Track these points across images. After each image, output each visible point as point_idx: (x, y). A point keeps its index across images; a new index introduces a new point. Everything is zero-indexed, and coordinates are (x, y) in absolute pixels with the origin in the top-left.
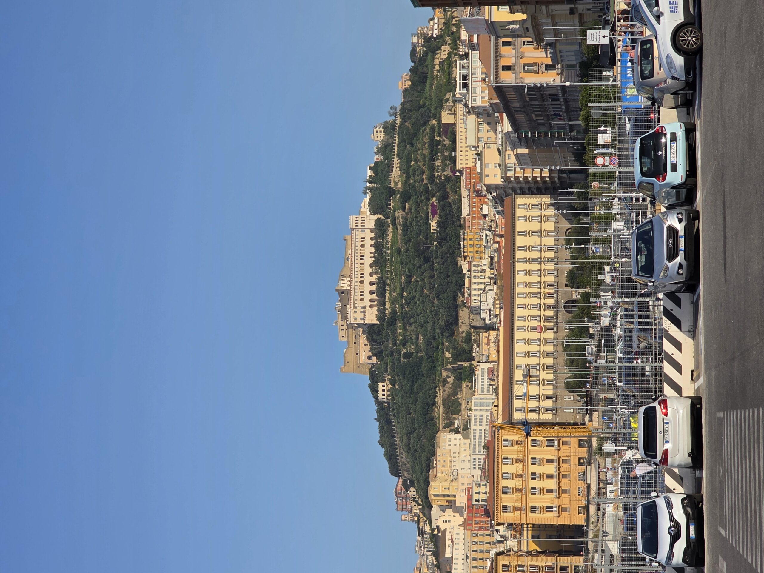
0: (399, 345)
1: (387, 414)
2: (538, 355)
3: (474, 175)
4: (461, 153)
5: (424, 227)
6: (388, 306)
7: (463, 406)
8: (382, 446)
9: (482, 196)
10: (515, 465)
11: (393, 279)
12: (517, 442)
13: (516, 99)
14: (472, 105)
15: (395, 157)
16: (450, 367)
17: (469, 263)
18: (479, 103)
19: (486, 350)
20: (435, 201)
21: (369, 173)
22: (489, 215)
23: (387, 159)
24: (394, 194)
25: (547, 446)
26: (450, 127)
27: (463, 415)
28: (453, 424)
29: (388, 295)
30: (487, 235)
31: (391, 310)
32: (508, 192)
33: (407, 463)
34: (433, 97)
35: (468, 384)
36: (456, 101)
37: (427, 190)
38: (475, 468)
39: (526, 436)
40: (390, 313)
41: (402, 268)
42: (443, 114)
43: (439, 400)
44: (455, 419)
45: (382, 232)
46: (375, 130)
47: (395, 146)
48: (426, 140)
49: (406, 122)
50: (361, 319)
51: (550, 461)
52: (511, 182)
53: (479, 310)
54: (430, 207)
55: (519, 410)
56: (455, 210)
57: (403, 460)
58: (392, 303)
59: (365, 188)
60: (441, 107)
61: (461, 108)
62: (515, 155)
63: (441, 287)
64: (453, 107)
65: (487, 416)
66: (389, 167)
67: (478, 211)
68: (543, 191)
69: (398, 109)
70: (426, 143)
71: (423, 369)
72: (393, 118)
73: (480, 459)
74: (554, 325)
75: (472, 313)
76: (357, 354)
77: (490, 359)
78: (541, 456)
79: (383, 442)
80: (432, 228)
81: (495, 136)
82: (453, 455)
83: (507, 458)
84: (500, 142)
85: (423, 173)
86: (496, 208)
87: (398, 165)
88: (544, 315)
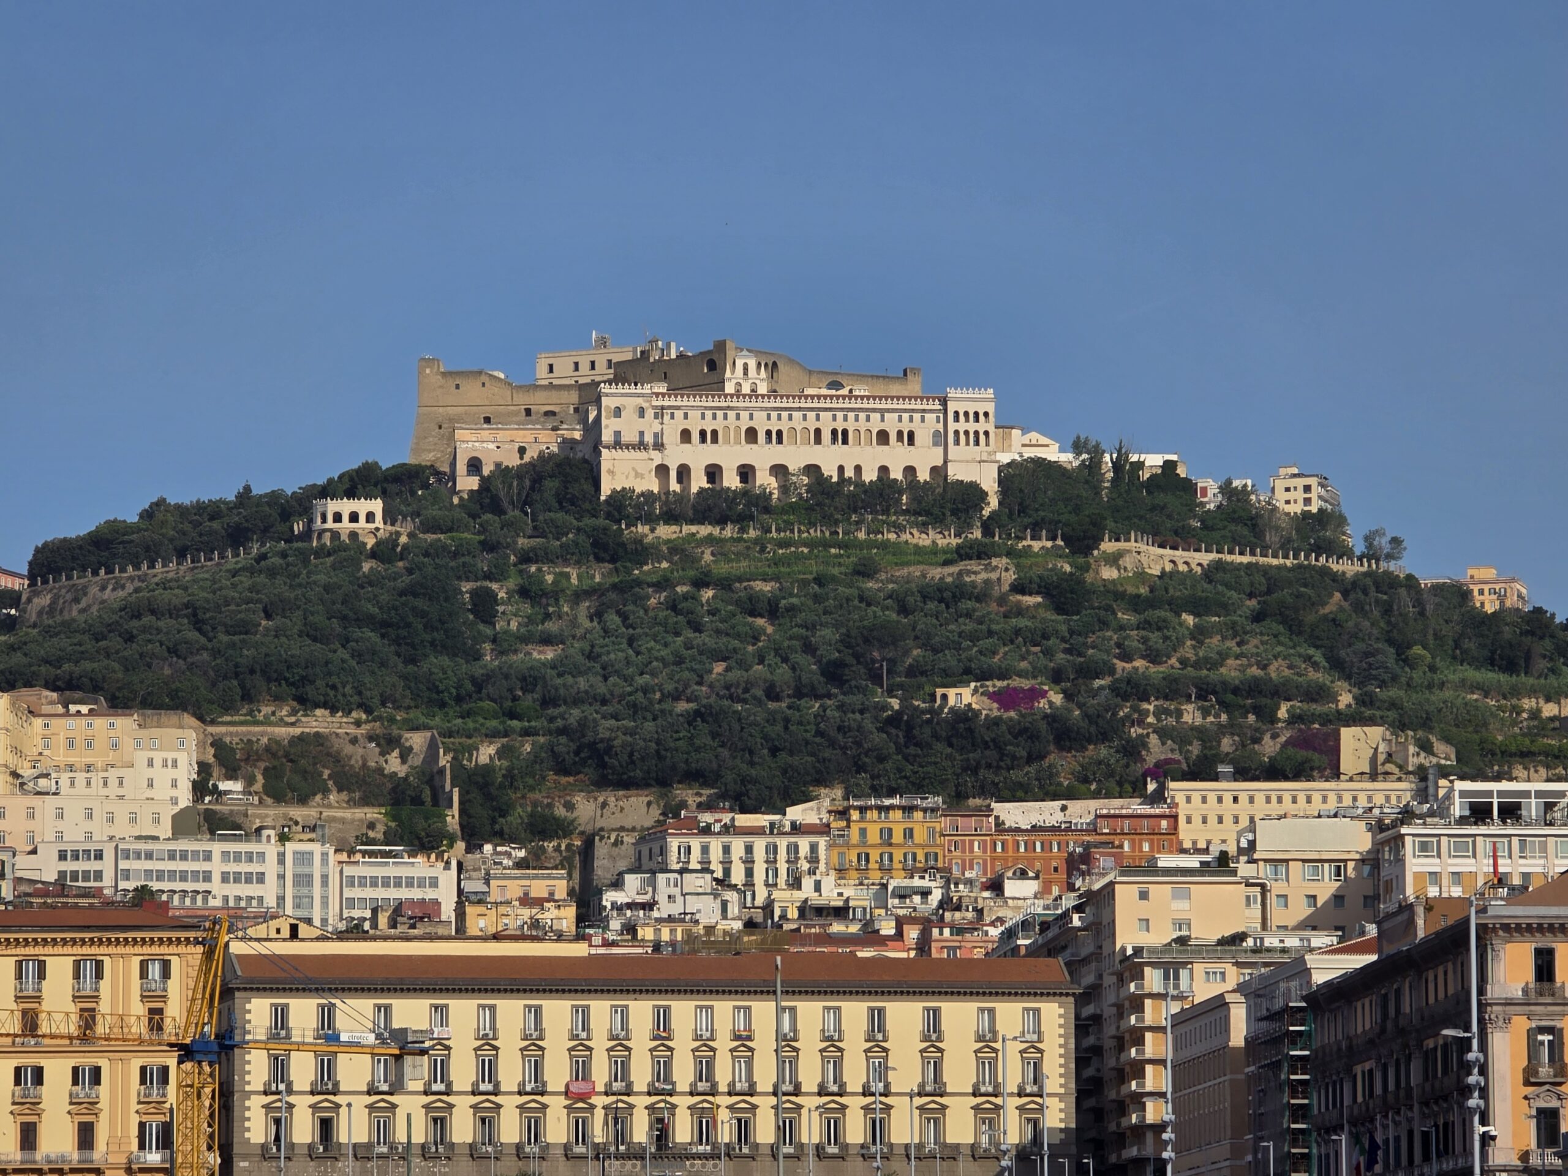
0: (521, 572)
1: (265, 530)
2: (483, 1087)
3: (1146, 847)
4: (1228, 798)
5: (954, 663)
6: (666, 532)
7: (297, 812)
8: (147, 515)
9: (1069, 875)
10: (72, 1008)
11: (763, 550)
12: (160, 1011)
13: (1431, 1000)
14: (1408, 840)
15: (1214, 556)
16: (442, 762)
17: (824, 829)
18: (1415, 864)
19: (503, 894)
20: (1050, 703)
21: (1154, 461)
22: (1000, 902)
23: (1205, 527)
24: (1073, 553)
25: (142, 1125)
26: (1325, 759)
27: (262, 811)
28: (231, 774)
29: (704, 530)
30: (925, 893)
31: (652, 545)
32: (1084, 970)
33: (83, 604)
34: (1437, 697)
35: (381, 828)
36: (1424, 779)
37: (1089, 671)
38: (62, 856)
39: (181, 1047)
40: (639, 541)
41: (804, 583)
42: (1376, 733)
43: (319, 722)
44: (250, 781)
45: (936, 511)
46: (1313, 482)
47: (1253, 554)
48: (1278, 670)
49: (1345, 594)
50: (618, 434)
51: (86, 1136)
52: (1122, 981)
53: (653, 865)
54: (1026, 684)
55: (281, 1016)
56: (1015, 775)
57: (94, 590)
58: (675, 549)
59: (1098, 445)
60: (1400, 726)
61: (1399, 798)
62: (1222, 995)
63: (736, 727)
64: (1401, 767)
65: (261, 899)
66: (1176, 533)
67: (1016, 860)
68: (1091, 1102)
69: (1392, 566)
70: (1264, 667)
71: (436, 664)
72: (1359, 548)
73: (99, 875)
74: (596, 1146)
75: (642, 840)
76: (487, 420)
77: (470, 910)
78: (104, 1104)
79: (159, 516)
80: (952, 693)
81: (1291, 923)
82: (113, 775)
83: (99, 975)
84: (1271, 941)
85: (1154, 657)
86: (1025, 925)
87: (1182, 568)
88: (631, 1107)
